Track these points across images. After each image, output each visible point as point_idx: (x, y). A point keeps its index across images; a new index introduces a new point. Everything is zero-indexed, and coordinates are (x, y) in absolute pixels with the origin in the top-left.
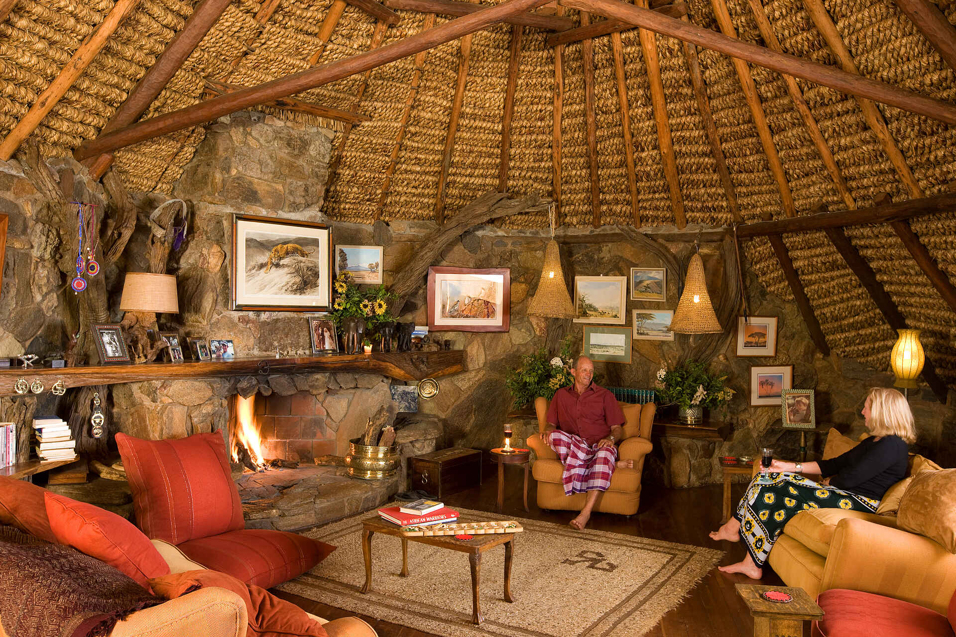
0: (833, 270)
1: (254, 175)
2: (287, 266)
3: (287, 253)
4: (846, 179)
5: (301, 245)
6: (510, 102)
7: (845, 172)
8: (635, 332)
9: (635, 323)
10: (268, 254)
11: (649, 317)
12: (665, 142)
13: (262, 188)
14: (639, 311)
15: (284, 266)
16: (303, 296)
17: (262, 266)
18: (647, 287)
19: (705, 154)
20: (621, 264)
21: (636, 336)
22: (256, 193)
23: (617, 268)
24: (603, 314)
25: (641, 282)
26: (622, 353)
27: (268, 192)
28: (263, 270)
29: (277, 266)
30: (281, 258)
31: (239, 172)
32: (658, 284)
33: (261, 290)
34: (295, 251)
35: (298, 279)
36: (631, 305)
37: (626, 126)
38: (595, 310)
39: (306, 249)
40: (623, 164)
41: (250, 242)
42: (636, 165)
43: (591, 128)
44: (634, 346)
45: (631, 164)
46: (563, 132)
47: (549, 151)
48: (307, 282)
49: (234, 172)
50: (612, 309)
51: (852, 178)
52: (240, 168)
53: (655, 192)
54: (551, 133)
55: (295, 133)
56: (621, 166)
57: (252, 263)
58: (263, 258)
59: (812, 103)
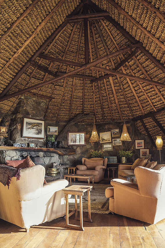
0: (155, 127)
1: (28, 109)
2: (35, 129)
3: (35, 126)
4: (154, 106)
5: (38, 124)
6: (84, 95)
7: (154, 104)
8: (113, 144)
9: (113, 142)
10: (31, 126)
11: (116, 140)
12: (117, 101)
13: (30, 112)
14: (114, 139)
15: (34, 128)
16: (38, 135)
17: (29, 128)
18: (115, 133)
19: (125, 104)
20: (110, 129)
21: (113, 145)
22: (29, 113)
23: (109, 130)
24: (106, 140)
25: (114, 133)
26: (111, 149)
27: (32, 113)
28: (30, 129)
29: (33, 128)
30: (33, 127)
31: (25, 108)
32: (118, 132)
33: (29, 133)
34: (37, 125)
35: (37, 132)
36: (112, 138)
37: (108, 99)
38: (105, 140)
39: (39, 125)
40: (109, 107)
41: (27, 123)
42: (111, 107)
43: (101, 100)
44: (113, 147)
45: (110, 107)
46: (96, 101)
47: (93, 106)
48: (39, 132)
49: (24, 108)
50: (108, 139)
51: (156, 105)
52: (26, 108)
53: (116, 113)
54: (93, 102)
55: (38, 101)
56: (108, 108)
57: (27, 127)
58: (30, 127)
59: (145, 90)
